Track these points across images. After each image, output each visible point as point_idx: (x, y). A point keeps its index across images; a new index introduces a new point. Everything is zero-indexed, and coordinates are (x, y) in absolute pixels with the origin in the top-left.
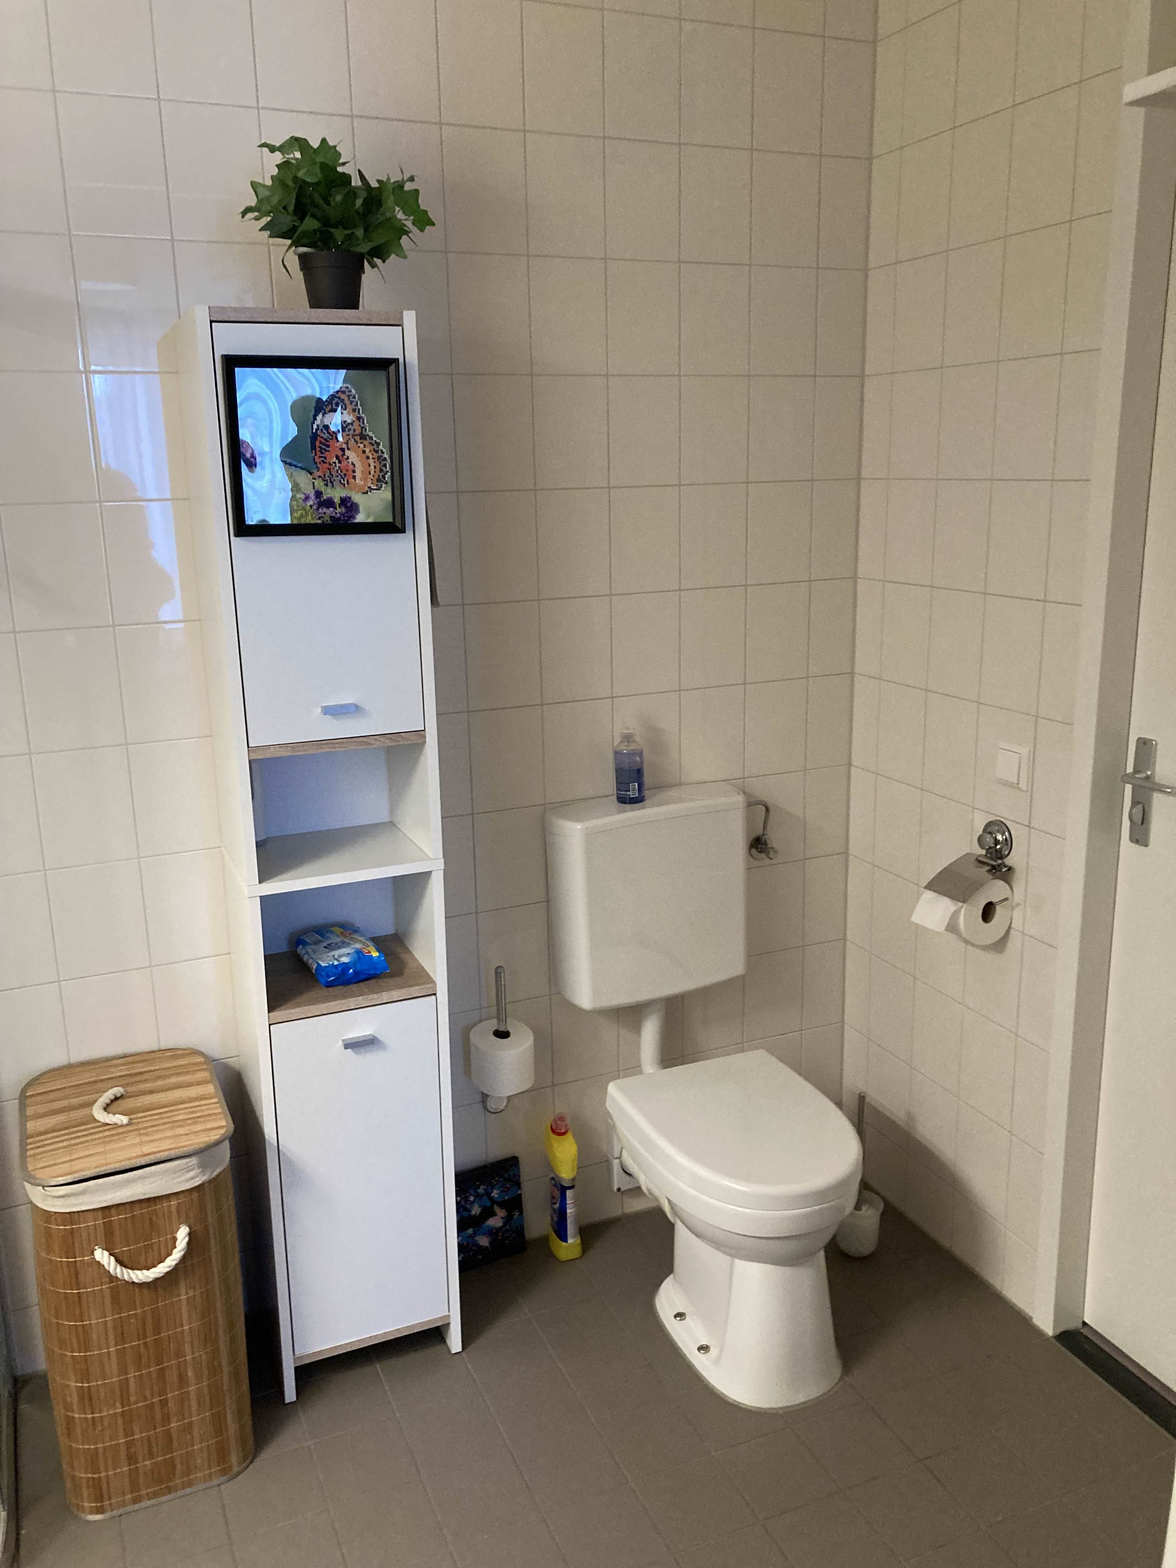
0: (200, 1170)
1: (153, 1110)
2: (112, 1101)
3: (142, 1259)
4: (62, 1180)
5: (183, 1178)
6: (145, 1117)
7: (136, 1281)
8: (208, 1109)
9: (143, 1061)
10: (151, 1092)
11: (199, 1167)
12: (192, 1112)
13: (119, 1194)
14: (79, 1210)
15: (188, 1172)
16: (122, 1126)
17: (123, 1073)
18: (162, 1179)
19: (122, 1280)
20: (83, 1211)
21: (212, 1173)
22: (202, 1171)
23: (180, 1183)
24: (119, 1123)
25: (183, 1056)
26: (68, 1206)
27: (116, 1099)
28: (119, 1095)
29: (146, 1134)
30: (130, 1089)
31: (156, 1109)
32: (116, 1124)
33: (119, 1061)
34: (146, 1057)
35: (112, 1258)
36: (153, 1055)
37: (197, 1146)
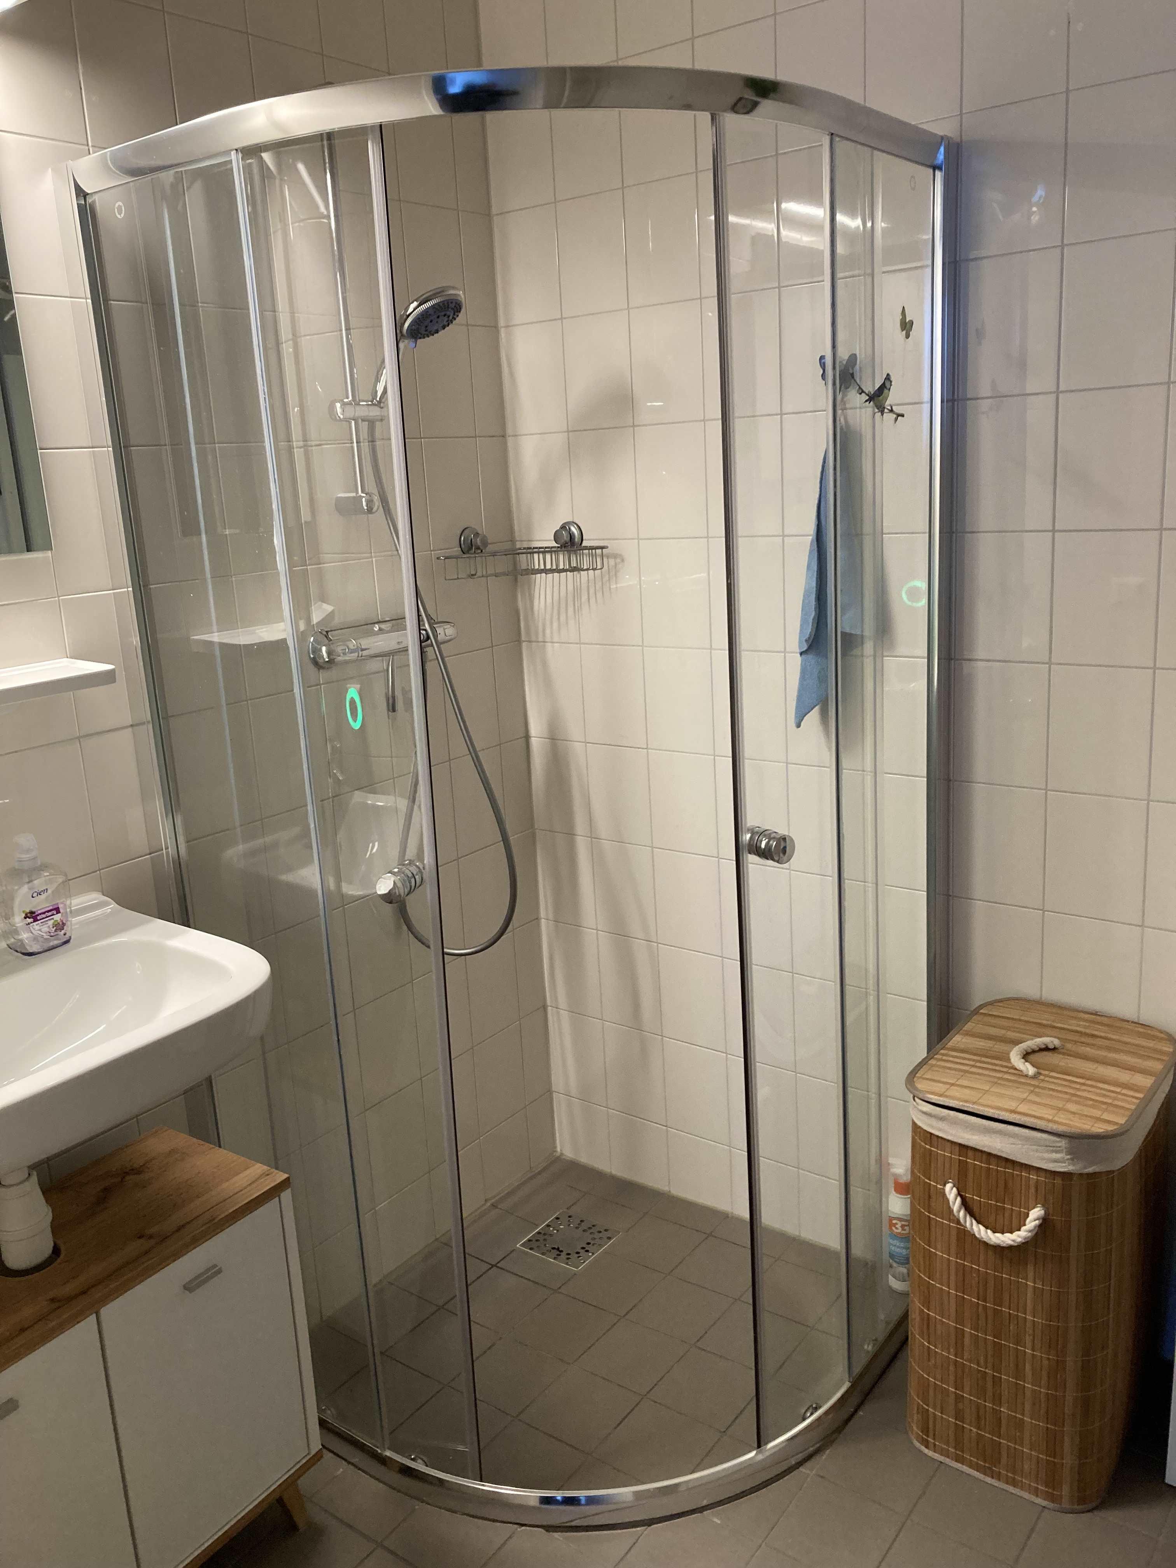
0: (1069, 1157)
1: (1069, 1075)
2: (1041, 1050)
3: (992, 1219)
4: (936, 1100)
5: (1046, 1155)
6: (1058, 1078)
7: (977, 1236)
8: (1123, 1100)
9: (1108, 1025)
10: (1085, 1058)
11: (1068, 1153)
12: (1104, 1096)
13: (975, 1137)
14: (940, 1135)
15: (1053, 1151)
16: (1026, 1076)
17: (1078, 1029)
18: (1023, 1145)
19: (962, 1226)
20: (942, 1138)
21: (1085, 1168)
22: (1072, 1159)
23: (1043, 1159)
24: (1025, 1072)
25: (1153, 1038)
26: (932, 1127)
27: (1046, 1049)
28: (1051, 1046)
29: (1037, 1094)
30: (1069, 1046)
31: (1073, 1076)
32: (1021, 1071)
33: (1087, 1016)
34: (1118, 1024)
35: (959, 1199)
36: (1125, 1025)
37: (1073, 1130)
